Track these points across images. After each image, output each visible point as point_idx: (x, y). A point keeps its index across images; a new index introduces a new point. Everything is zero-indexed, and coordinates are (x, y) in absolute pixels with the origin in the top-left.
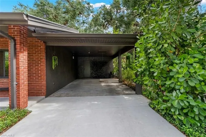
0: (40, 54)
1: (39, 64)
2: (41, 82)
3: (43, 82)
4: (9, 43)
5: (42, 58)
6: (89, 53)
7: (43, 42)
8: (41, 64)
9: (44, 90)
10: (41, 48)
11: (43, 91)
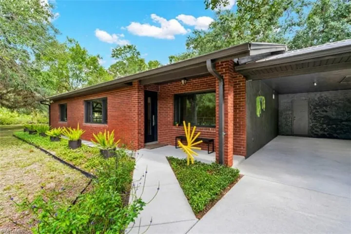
0: (238, 94)
1: (238, 109)
2: (240, 134)
3: (242, 135)
4: (217, 84)
5: (242, 100)
6: (315, 84)
7: (244, 76)
8: (240, 108)
9: (244, 148)
10: (241, 86)
11: (242, 148)
